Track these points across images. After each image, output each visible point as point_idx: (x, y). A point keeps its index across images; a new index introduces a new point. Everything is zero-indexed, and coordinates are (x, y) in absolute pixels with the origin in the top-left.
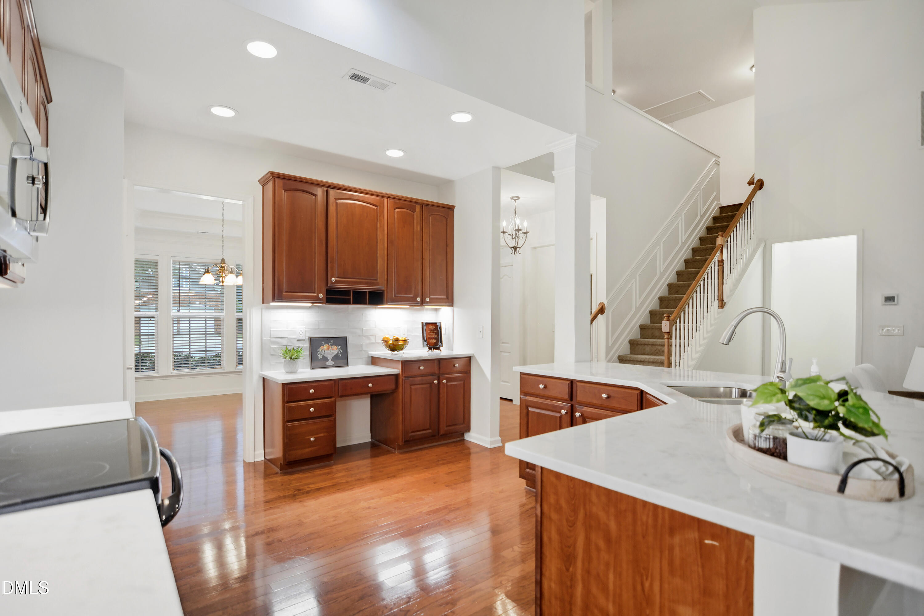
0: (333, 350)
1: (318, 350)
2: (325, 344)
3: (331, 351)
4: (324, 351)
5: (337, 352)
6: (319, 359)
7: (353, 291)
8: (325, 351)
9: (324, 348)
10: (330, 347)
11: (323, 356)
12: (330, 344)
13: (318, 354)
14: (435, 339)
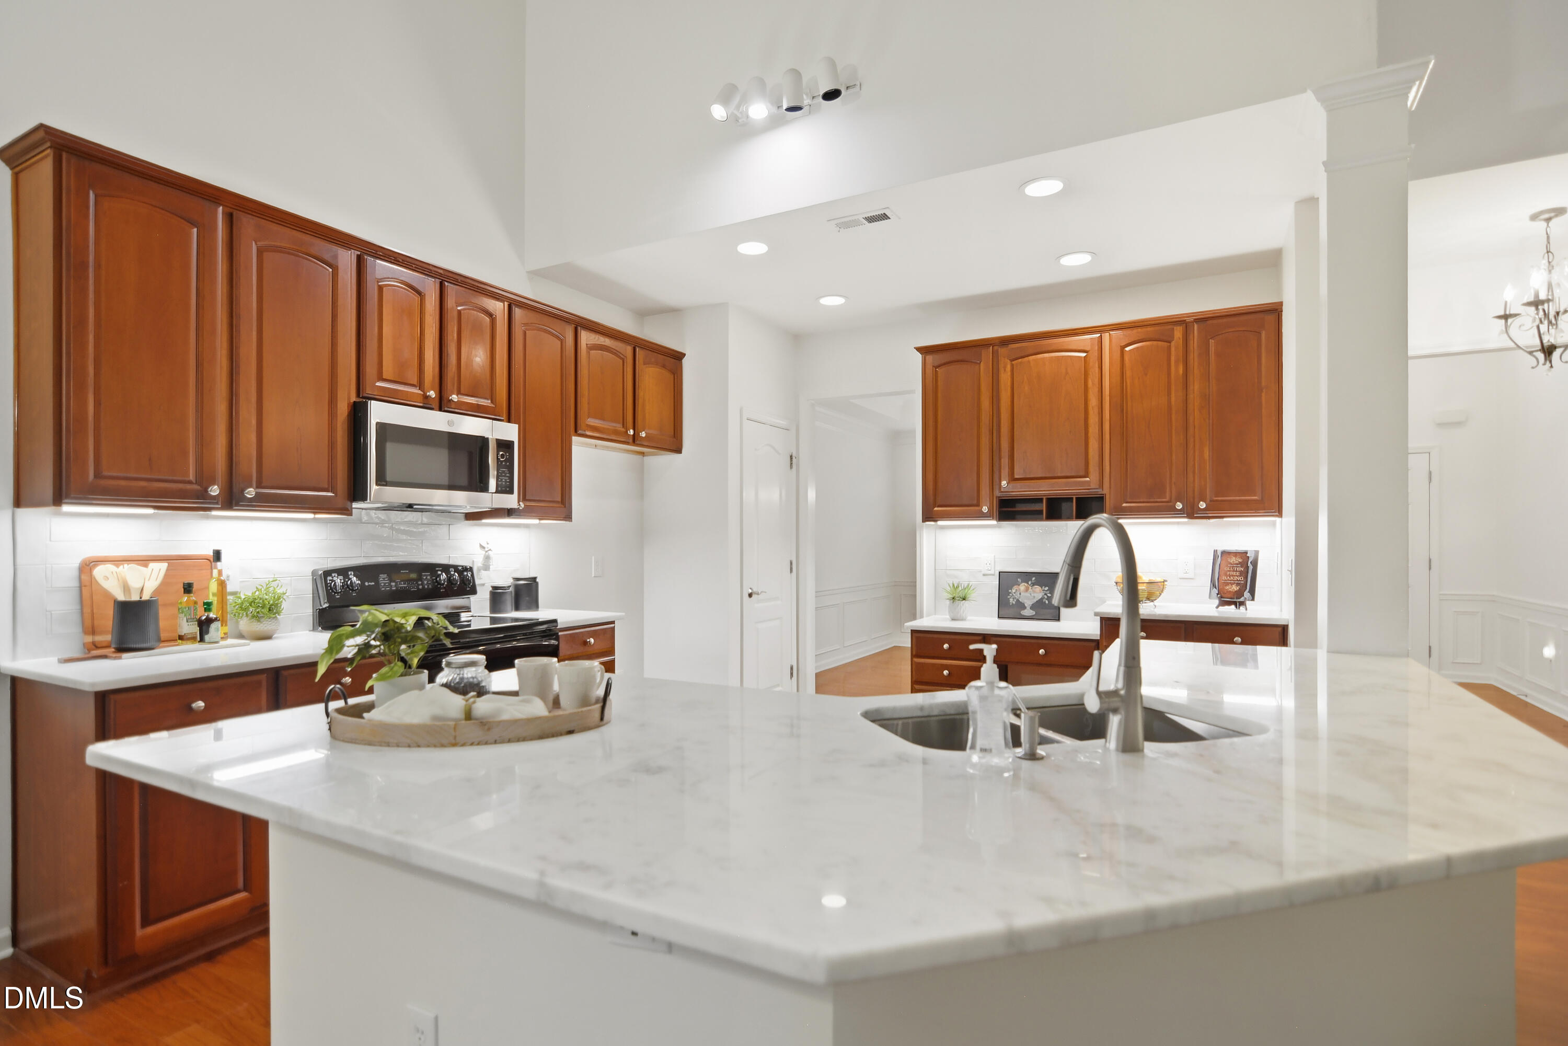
0: (1034, 592)
1: (1010, 591)
2: (1022, 582)
3: (1031, 594)
4: (1020, 594)
5: (1041, 597)
6: (1011, 604)
7: (1076, 498)
8: (1022, 593)
9: (1020, 590)
10: (1030, 588)
11: (1018, 600)
12: (1030, 583)
13: (1009, 597)
14: (1238, 584)
